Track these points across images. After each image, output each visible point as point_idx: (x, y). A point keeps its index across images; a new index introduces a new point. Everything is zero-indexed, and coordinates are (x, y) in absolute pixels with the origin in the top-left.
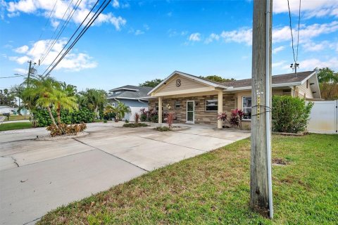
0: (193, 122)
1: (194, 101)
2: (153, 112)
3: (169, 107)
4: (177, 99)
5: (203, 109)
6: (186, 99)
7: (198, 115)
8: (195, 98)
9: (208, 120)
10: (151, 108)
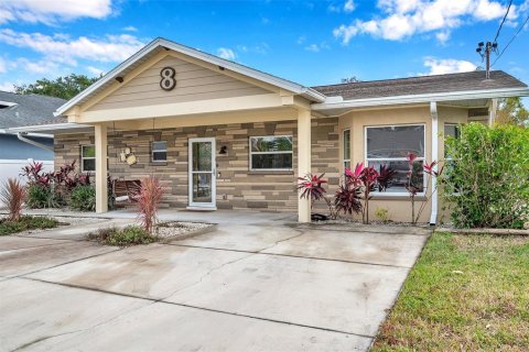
0: (212, 206)
1: (213, 140)
2: (72, 175)
3: (131, 160)
4: (157, 135)
5: (244, 164)
6: (186, 132)
7: (228, 183)
8: (216, 130)
9: (258, 197)
10: (63, 163)
